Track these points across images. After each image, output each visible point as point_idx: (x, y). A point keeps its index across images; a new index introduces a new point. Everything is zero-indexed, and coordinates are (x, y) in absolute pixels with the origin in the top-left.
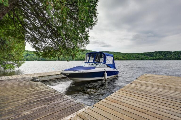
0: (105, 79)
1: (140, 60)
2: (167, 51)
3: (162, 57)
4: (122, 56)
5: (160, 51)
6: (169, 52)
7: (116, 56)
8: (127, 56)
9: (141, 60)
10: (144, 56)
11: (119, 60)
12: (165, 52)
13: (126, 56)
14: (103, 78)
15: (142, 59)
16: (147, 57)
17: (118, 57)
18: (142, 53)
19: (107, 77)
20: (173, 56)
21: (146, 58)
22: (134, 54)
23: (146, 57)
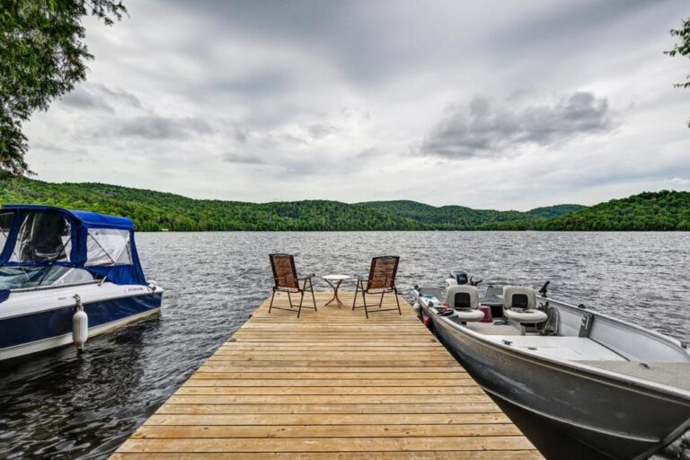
0: (76, 344)
1: (258, 230)
2: (336, 202)
3: (323, 220)
4: (189, 211)
5: (318, 199)
6: (342, 204)
7: (159, 210)
8: (210, 213)
9: (264, 230)
10: (274, 213)
11: (172, 229)
12: (330, 203)
13: (205, 211)
14: (68, 339)
15: (266, 224)
16: (282, 219)
17: (169, 216)
18: (267, 204)
19: (85, 332)
20: (350, 218)
21: (279, 221)
22: (238, 207)
23: (278, 218)
